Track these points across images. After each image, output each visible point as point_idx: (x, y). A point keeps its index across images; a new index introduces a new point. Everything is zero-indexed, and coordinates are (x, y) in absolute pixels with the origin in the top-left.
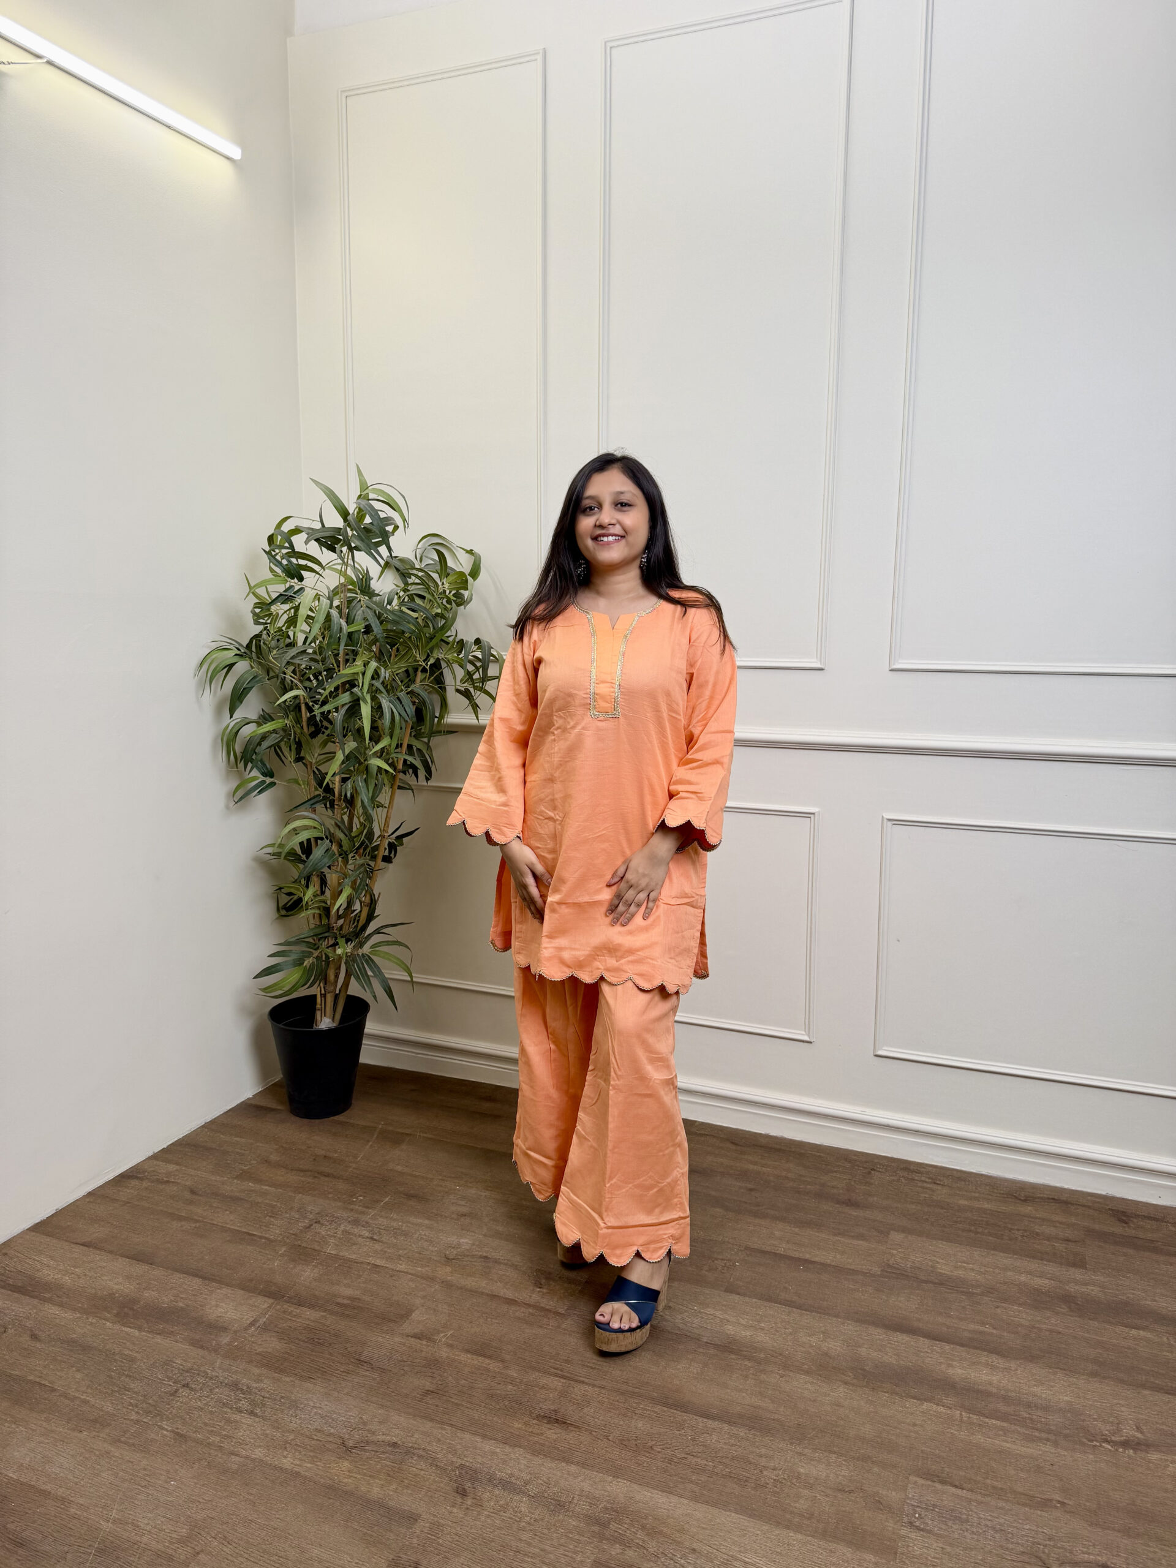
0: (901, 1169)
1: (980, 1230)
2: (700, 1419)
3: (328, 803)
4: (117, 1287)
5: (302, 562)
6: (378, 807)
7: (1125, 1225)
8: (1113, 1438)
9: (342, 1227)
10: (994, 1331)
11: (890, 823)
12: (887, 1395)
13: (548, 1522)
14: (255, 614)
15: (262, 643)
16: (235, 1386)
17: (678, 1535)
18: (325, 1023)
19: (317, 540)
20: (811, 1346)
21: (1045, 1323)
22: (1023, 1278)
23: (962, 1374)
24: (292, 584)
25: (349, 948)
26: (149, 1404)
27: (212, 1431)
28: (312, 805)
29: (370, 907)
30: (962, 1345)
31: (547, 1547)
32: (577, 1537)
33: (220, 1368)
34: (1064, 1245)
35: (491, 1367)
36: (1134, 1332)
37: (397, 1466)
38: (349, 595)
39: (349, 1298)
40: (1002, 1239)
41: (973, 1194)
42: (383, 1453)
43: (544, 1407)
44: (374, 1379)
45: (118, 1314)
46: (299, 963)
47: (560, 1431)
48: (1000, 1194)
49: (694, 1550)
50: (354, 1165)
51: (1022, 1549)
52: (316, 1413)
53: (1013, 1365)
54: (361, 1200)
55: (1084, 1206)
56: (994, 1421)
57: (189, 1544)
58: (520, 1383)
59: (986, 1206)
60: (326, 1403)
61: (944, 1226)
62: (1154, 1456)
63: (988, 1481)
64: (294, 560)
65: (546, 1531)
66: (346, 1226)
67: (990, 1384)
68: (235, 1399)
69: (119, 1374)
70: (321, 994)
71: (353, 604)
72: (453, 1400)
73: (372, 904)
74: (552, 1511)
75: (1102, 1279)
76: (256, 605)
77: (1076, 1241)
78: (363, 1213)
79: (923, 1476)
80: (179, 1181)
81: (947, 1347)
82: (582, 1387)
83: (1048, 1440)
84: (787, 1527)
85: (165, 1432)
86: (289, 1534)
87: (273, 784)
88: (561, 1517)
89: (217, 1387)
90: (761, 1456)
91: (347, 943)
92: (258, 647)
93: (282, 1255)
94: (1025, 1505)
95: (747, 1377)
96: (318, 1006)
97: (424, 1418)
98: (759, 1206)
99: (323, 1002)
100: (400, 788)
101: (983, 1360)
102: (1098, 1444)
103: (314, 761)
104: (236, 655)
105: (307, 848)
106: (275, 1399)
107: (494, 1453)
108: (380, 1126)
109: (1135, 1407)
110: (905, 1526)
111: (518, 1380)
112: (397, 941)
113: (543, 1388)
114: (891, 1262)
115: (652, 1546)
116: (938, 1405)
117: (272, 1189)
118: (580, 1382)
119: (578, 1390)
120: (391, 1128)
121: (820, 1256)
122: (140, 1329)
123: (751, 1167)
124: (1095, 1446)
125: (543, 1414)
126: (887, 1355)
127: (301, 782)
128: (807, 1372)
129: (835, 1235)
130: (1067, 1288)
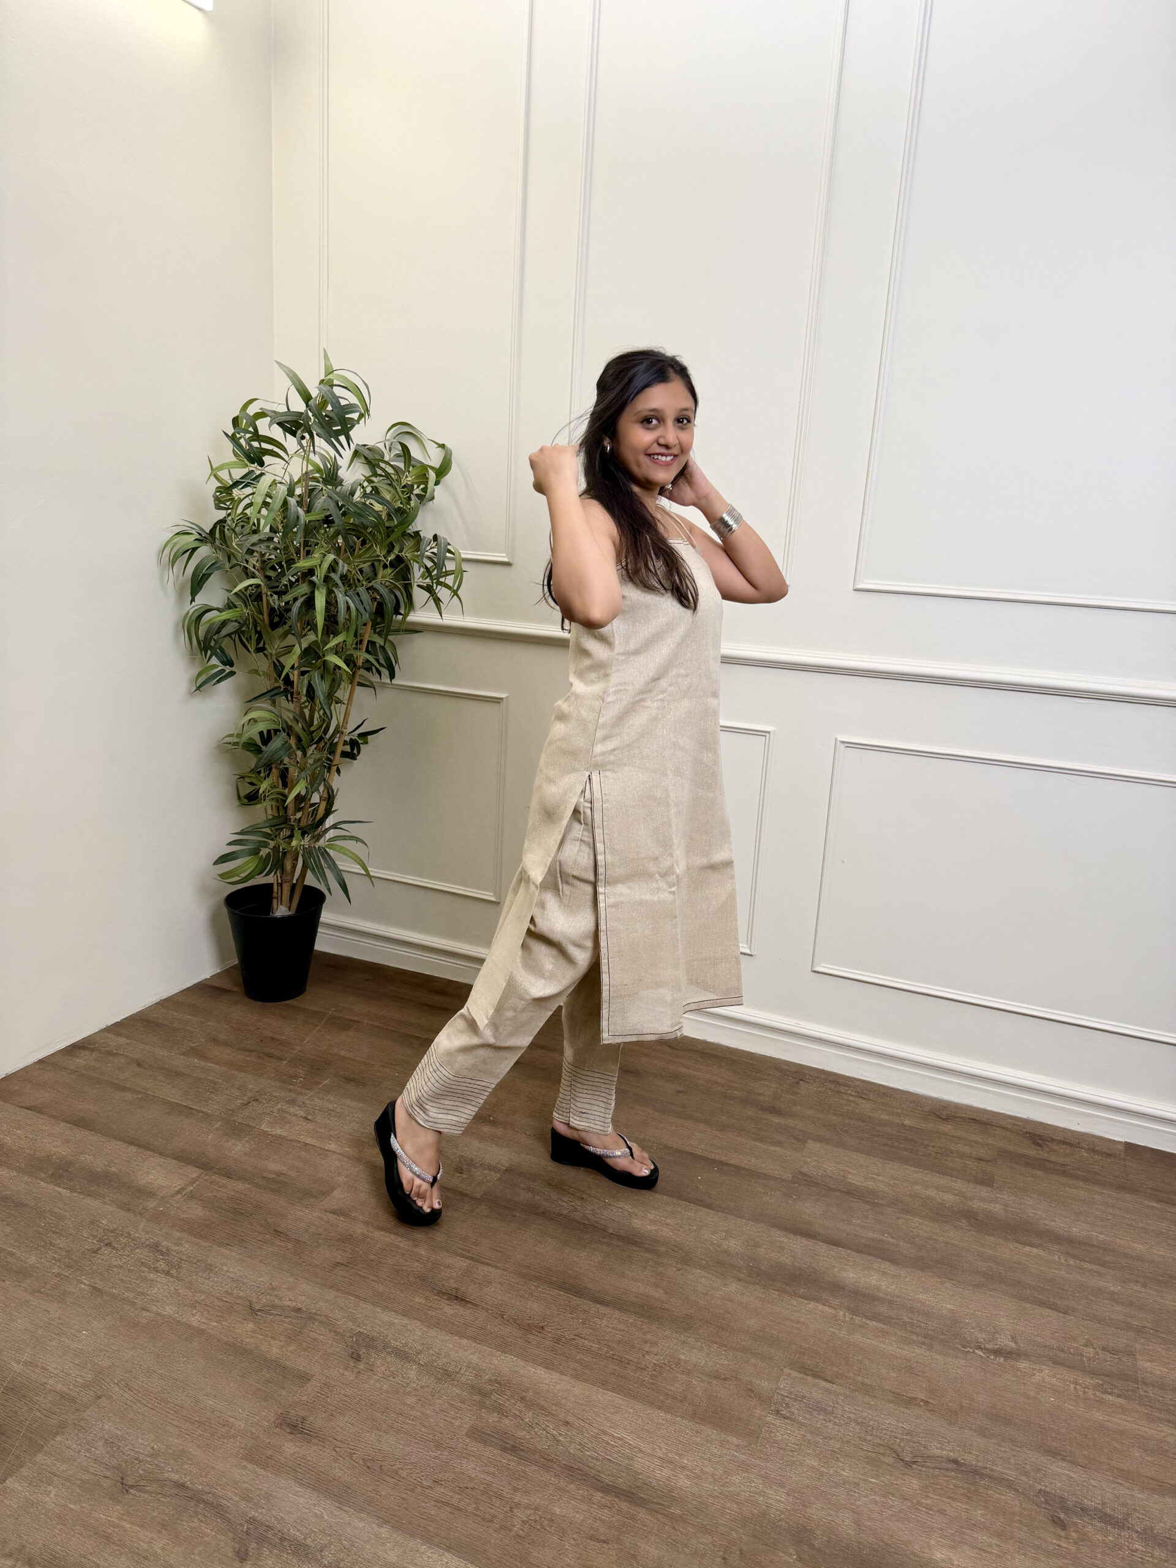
0: (830, 1081)
1: (896, 1144)
2: (592, 1305)
3: (289, 695)
4: (55, 1149)
5: (265, 446)
6: (336, 703)
7: (1038, 1148)
8: (987, 1346)
9: (279, 1106)
10: (892, 1240)
11: (842, 746)
12: (776, 1293)
13: (433, 1389)
14: (216, 499)
15: (226, 530)
16: (155, 1247)
17: (554, 1408)
18: (281, 911)
19: (279, 424)
20: (713, 1243)
21: (942, 1236)
22: (930, 1192)
23: (853, 1278)
24: (251, 469)
25: (306, 841)
26: (72, 1259)
27: (128, 1287)
28: (272, 696)
29: (328, 801)
30: (858, 1251)
31: (428, 1412)
32: (459, 1404)
33: (143, 1230)
34: (976, 1164)
35: (401, 1245)
36: (1027, 1249)
37: (299, 1330)
38: (310, 483)
39: (276, 1174)
40: (916, 1155)
41: (896, 1110)
42: (286, 1317)
43: (447, 1284)
44: (288, 1249)
45: (53, 1174)
46: (255, 852)
47: (458, 1307)
48: (922, 1111)
49: (567, 1423)
50: (298, 1048)
51: (879, 1441)
52: (229, 1276)
53: (903, 1272)
54: (301, 1081)
55: (1003, 1128)
56: (875, 1323)
57: (92, 1388)
58: (427, 1261)
59: (907, 1122)
60: (240, 1268)
61: (862, 1139)
62: (1023, 1365)
63: (859, 1378)
64: (255, 444)
65: (429, 1397)
66: (282, 1106)
67: (878, 1289)
68: (154, 1259)
69: (46, 1230)
70: (278, 883)
71: (315, 493)
72: (360, 1273)
73: (330, 799)
74: (439, 1379)
75: (1006, 1197)
76: (218, 490)
77: (988, 1161)
78: (301, 1094)
79: (797, 1369)
80: (127, 1054)
81: (843, 1253)
82: (486, 1268)
83: (923, 1343)
84: (659, 1408)
85: (83, 1286)
86: (187, 1385)
87: (232, 673)
88: (446, 1385)
89: (138, 1248)
90: (646, 1342)
91: (303, 834)
92: (222, 533)
93: (217, 1129)
94: (891, 1402)
95: (645, 1268)
96: (275, 895)
97: (331, 1287)
98: (684, 1107)
99: (280, 891)
100: (360, 684)
101: (876, 1266)
102: (971, 1350)
103: (274, 652)
104: (196, 539)
105: (266, 738)
106: (192, 1262)
107: (391, 1324)
108: (330, 1012)
109: (1014, 1318)
110: (771, 1414)
111: (426, 1259)
112: (354, 837)
113: (448, 1267)
114: (804, 1170)
115: (528, 1417)
116: (824, 1305)
117: (217, 1067)
118: (482, 1263)
119: (482, 1270)
120: (341, 1015)
121: (734, 1159)
122: (72, 1189)
123: (683, 1070)
124: (968, 1352)
125: (444, 1291)
126: (783, 1256)
127: (261, 673)
128: (703, 1268)
129: (755, 1140)
130: (970, 1203)
